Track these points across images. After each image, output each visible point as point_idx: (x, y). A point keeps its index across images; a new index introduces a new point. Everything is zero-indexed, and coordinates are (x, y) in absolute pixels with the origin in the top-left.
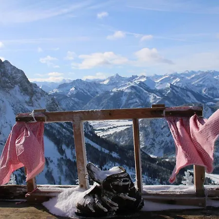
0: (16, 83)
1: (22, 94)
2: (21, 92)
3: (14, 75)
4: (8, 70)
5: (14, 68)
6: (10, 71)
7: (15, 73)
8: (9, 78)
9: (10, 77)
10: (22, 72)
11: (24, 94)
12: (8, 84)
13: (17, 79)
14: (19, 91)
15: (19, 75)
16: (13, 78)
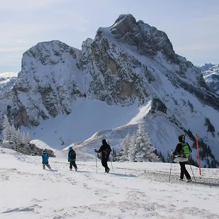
0: (158, 49)
1: (169, 62)
2: (168, 60)
3: (155, 38)
4: (146, 32)
5: (154, 29)
6: (149, 34)
7: (156, 36)
8: (149, 42)
9: (150, 40)
10: (165, 35)
11: (171, 63)
12: (149, 50)
13: (159, 43)
14: (164, 58)
15: (162, 38)
16: (155, 42)
